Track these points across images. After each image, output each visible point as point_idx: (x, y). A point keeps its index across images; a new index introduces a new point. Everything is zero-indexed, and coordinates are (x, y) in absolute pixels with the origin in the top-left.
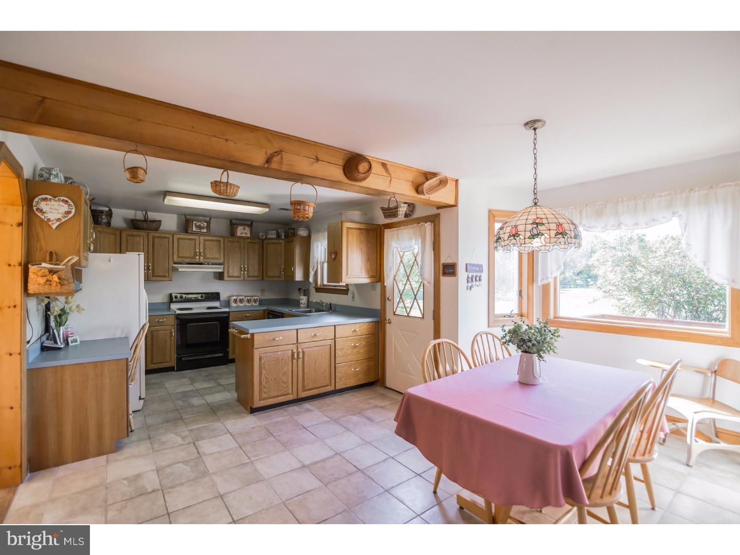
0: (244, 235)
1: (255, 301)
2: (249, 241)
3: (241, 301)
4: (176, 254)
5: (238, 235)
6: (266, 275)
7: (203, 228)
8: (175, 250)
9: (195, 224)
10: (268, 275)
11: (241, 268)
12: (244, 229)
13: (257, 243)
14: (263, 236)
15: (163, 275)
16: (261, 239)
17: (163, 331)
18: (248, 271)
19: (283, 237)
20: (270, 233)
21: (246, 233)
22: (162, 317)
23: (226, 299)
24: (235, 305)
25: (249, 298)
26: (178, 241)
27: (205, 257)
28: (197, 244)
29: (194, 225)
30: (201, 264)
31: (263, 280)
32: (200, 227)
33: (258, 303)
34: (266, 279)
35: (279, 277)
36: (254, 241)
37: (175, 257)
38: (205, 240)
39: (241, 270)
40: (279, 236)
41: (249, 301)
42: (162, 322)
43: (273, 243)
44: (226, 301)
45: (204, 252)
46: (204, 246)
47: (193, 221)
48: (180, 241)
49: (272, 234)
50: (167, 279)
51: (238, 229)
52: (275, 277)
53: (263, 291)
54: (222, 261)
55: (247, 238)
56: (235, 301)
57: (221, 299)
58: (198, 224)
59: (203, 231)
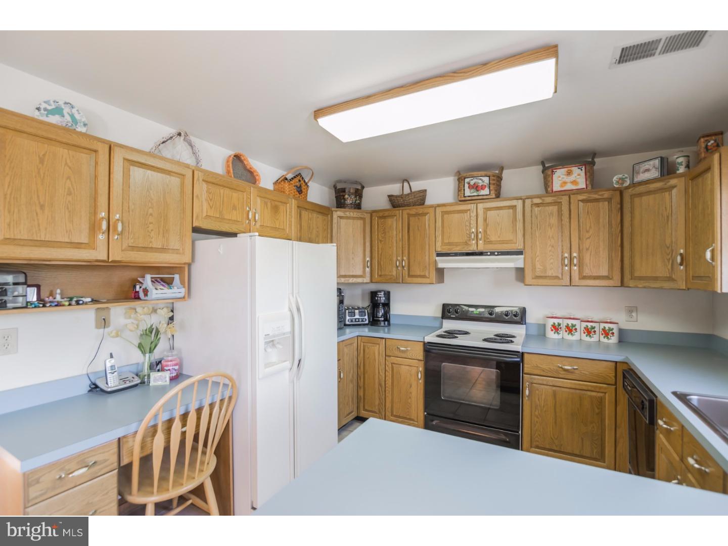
0: (569, 187)
1: (606, 333)
2: (581, 197)
3: (570, 330)
4: (439, 239)
5: (555, 189)
6: (632, 273)
7: (483, 188)
8: (439, 233)
9: (469, 183)
10: (637, 274)
11: (563, 259)
12: (569, 173)
13: (604, 200)
14: (623, 180)
15: (422, 274)
16: (615, 189)
17: (407, 367)
18: (581, 265)
19: (682, 170)
20: (641, 170)
21: (574, 182)
22: (405, 343)
23: (541, 322)
24: (556, 336)
25: (589, 325)
26: (442, 216)
27: (487, 241)
28: (474, 219)
29: (467, 186)
30: (481, 254)
31: (622, 284)
32: (476, 187)
33: (614, 340)
34: (632, 284)
35: (670, 279)
36: (596, 196)
37: (439, 244)
38: (487, 210)
39: (563, 265)
40: (667, 169)
41: (589, 332)
42: (403, 351)
43: (649, 193)
44: (539, 325)
45: (485, 231)
46: (485, 220)
47: (465, 178)
48: (446, 216)
49: (648, 170)
50: (428, 281)
51: (555, 177)
52: (656, 279)
53: (630, 310)
54: (519, 246)
55: (579, 191)
56: (556, 328)
57: (528, 321)
58: (472, 183)
59: (482, 192)
